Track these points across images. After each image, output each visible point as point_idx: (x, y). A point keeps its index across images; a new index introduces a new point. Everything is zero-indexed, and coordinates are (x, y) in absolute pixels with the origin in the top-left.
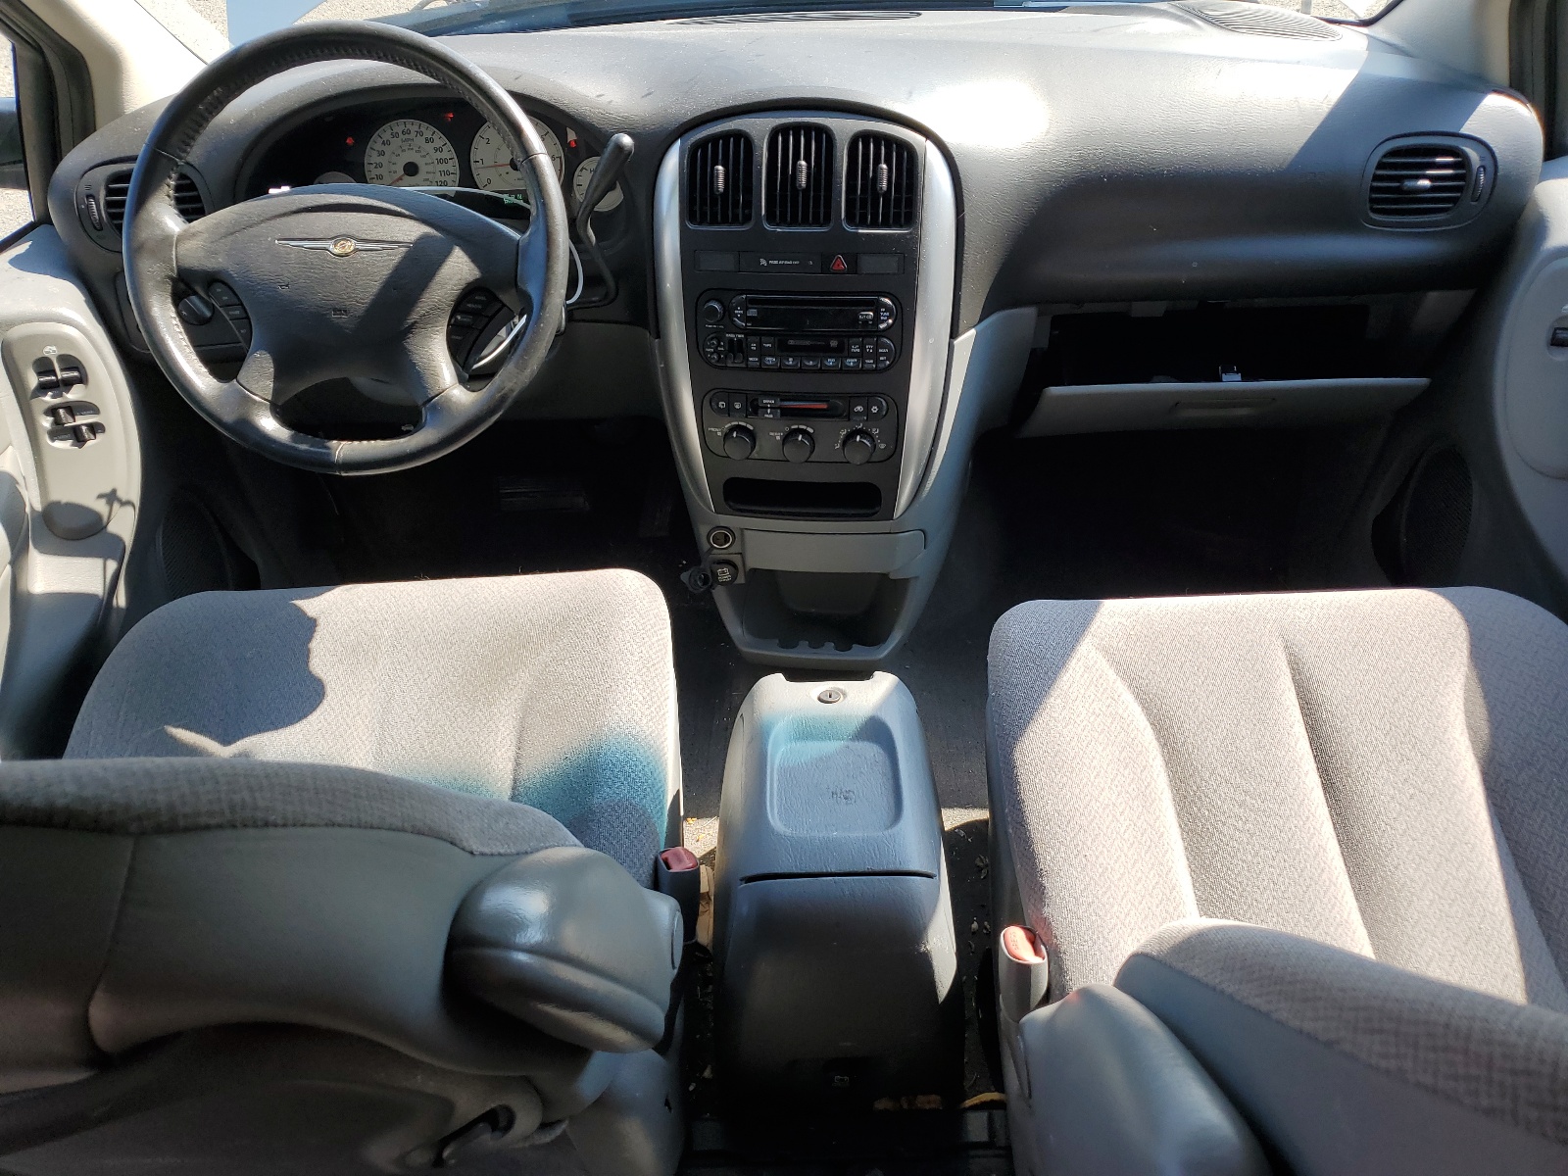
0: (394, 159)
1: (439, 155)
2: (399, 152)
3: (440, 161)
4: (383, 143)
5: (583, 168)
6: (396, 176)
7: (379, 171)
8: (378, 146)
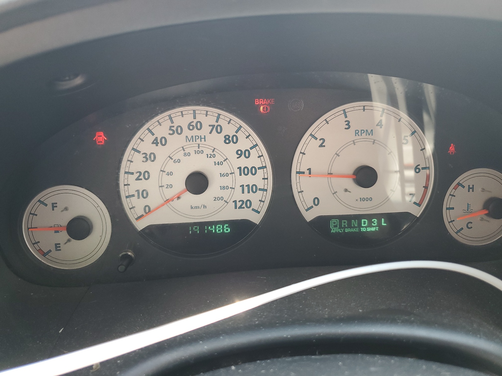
0: (170, 166)
1: (243, 162)
2: (180, 155)
3: (244, 171)
4: (155, 142)
5: (459, 184)
6: (169, 193)
7: (142, 185)
8: (147, 146)
